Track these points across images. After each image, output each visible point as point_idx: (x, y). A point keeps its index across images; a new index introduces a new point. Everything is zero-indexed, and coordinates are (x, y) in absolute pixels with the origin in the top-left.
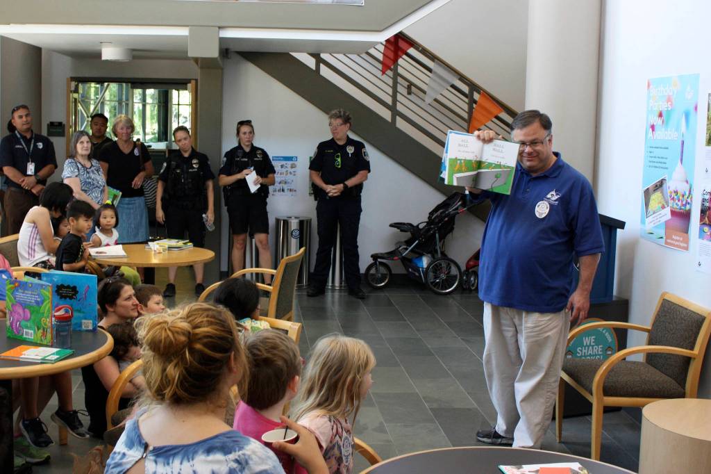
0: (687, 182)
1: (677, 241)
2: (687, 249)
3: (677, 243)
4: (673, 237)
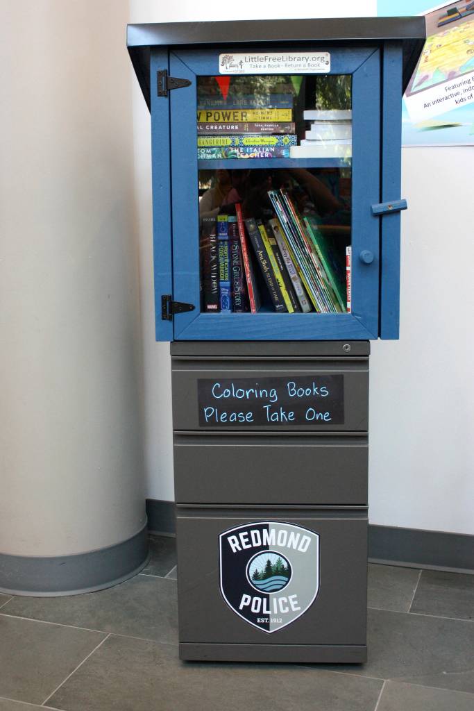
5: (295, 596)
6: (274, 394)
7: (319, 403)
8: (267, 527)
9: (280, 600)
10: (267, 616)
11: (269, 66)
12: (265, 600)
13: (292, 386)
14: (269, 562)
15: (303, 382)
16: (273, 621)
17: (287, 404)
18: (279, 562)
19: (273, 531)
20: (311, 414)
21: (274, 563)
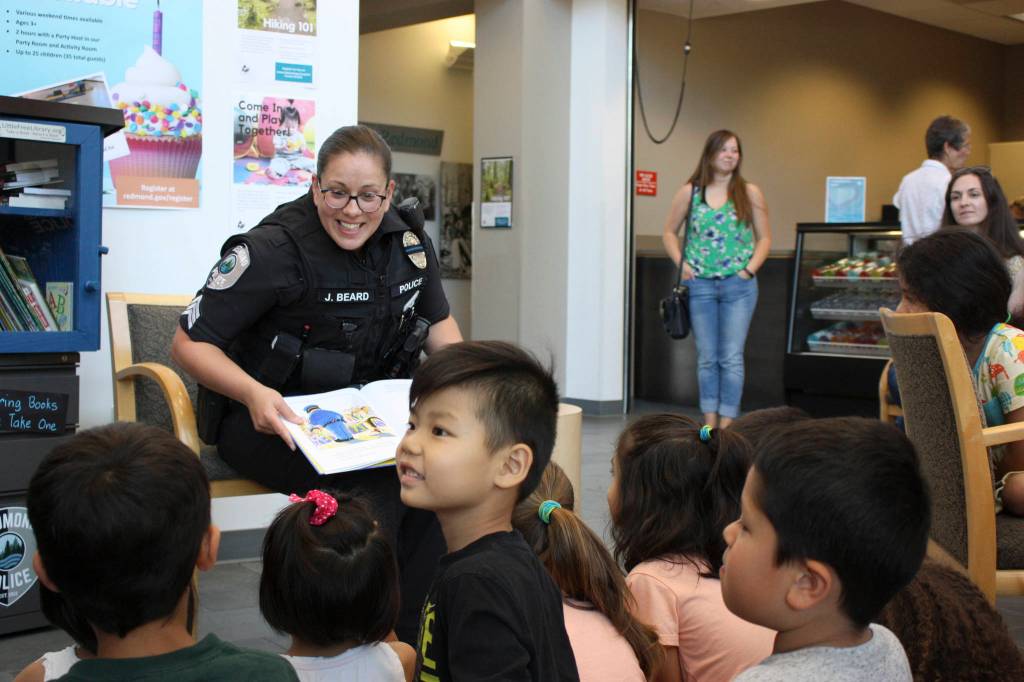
0: (183, 88)
1: (155, 193)
2: (195, 204)
3: (157, 198)
4: (144, 187)
5: (27, 570)
6: (18, 405)
7: (50, 416)
8: (6, 512)
9: (16, 575)
10: (6, 591)
11: (21, 133)
12: (4, 577)
13: (32, 400)
14: (8, 543)
15: (41, 398)
16: (11, 594)
17: (27, 414)
18: (16, 541)
19: (11, 515)
20: (42, 425)
21: (11, 543)
